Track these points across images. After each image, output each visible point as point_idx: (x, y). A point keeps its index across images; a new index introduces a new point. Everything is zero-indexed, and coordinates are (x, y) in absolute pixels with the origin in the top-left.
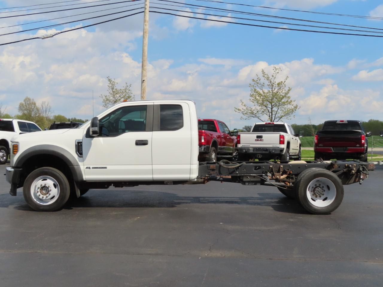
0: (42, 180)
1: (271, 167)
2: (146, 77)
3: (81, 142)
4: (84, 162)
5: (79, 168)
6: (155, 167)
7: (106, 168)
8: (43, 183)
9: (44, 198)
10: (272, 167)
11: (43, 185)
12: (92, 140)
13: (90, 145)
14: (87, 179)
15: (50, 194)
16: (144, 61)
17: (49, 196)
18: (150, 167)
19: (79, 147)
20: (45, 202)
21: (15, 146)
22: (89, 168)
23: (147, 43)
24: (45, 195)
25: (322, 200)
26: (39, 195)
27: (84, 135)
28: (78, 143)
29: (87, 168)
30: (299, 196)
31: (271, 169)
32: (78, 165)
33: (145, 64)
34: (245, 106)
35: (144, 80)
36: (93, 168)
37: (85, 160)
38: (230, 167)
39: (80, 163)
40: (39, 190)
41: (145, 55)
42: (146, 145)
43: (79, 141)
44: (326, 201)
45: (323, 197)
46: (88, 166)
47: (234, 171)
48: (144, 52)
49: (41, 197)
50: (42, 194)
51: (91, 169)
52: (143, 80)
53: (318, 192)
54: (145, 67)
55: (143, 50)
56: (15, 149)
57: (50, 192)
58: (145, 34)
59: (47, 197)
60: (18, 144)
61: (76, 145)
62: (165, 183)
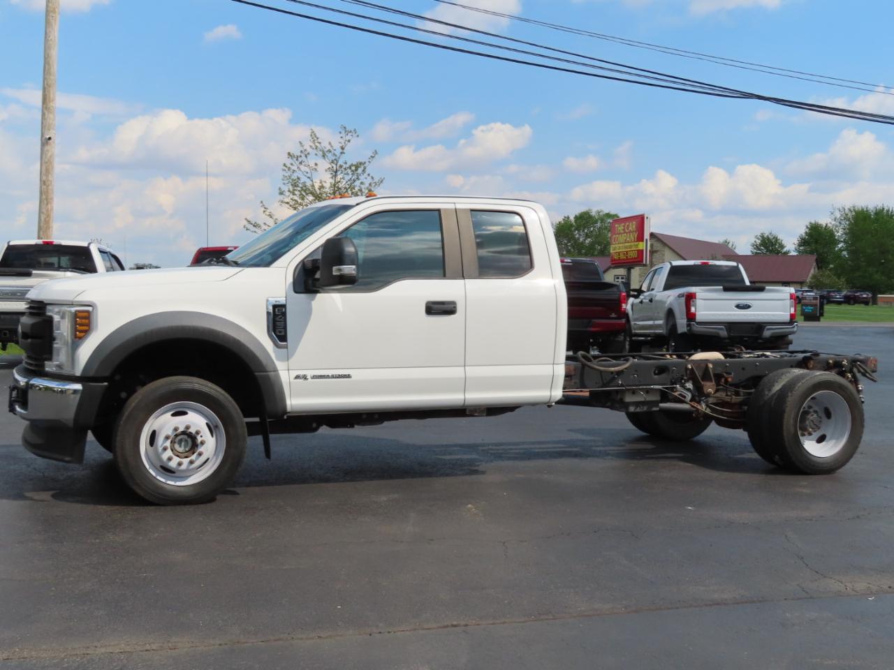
0: (174, 415)
1: (690, 367)
2: (53, 129)
3: (284, 306)
4: (290, 361)
5: (278, 376)
6: (473, 372)
7: (349, 376)
8: (181, 422)
9: (183, 467)
10: (692, 368)
11: (181, 429)
12: (313, 299)
13: (308, 313)
14: (297, 409)
15: (200, 454)
16: (50, 86)
17: (197, 458)
18: (458, 372)
19: (278, 321)
20: (181, 477)
21: (80, 314)
22: (305, 377)
23: (57, 40)
24: (186, 457)
25: (814, 442)
26: (170, 459)
27: (289, 285)
28: (275, 307)
29: (297, 377)
30: (785, 434)
31: (688, 372)
32: (276, 370)
33: (51, 96)
34: (271, 216)
35: (50, 138)
36: (314, 377)
37: (292, 355)
38: (612, 369)
39: (280, 365)
40: (168, 444)
41: (52, 70)
42: (452, 316)
43: (278, 303)
44: (824, 443)
45: (817, 435)
46: (301, 373)
47: (614, 379)
48: (49, 64)
49: (173, 464)
50: (178, 456)
51: (310, 380)
52: (48, 137)
53: (812, 424)
54: (51, 104)
55: (45, 58)
56: (81, 325)
57: (201, 449)
58: (51, 14)
59: (191, 462)
60: (90, 309)
61: (268, 313)
62: (468, 413)
